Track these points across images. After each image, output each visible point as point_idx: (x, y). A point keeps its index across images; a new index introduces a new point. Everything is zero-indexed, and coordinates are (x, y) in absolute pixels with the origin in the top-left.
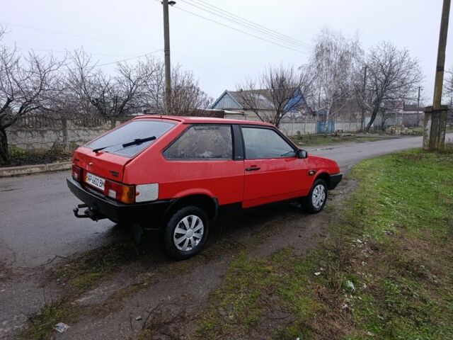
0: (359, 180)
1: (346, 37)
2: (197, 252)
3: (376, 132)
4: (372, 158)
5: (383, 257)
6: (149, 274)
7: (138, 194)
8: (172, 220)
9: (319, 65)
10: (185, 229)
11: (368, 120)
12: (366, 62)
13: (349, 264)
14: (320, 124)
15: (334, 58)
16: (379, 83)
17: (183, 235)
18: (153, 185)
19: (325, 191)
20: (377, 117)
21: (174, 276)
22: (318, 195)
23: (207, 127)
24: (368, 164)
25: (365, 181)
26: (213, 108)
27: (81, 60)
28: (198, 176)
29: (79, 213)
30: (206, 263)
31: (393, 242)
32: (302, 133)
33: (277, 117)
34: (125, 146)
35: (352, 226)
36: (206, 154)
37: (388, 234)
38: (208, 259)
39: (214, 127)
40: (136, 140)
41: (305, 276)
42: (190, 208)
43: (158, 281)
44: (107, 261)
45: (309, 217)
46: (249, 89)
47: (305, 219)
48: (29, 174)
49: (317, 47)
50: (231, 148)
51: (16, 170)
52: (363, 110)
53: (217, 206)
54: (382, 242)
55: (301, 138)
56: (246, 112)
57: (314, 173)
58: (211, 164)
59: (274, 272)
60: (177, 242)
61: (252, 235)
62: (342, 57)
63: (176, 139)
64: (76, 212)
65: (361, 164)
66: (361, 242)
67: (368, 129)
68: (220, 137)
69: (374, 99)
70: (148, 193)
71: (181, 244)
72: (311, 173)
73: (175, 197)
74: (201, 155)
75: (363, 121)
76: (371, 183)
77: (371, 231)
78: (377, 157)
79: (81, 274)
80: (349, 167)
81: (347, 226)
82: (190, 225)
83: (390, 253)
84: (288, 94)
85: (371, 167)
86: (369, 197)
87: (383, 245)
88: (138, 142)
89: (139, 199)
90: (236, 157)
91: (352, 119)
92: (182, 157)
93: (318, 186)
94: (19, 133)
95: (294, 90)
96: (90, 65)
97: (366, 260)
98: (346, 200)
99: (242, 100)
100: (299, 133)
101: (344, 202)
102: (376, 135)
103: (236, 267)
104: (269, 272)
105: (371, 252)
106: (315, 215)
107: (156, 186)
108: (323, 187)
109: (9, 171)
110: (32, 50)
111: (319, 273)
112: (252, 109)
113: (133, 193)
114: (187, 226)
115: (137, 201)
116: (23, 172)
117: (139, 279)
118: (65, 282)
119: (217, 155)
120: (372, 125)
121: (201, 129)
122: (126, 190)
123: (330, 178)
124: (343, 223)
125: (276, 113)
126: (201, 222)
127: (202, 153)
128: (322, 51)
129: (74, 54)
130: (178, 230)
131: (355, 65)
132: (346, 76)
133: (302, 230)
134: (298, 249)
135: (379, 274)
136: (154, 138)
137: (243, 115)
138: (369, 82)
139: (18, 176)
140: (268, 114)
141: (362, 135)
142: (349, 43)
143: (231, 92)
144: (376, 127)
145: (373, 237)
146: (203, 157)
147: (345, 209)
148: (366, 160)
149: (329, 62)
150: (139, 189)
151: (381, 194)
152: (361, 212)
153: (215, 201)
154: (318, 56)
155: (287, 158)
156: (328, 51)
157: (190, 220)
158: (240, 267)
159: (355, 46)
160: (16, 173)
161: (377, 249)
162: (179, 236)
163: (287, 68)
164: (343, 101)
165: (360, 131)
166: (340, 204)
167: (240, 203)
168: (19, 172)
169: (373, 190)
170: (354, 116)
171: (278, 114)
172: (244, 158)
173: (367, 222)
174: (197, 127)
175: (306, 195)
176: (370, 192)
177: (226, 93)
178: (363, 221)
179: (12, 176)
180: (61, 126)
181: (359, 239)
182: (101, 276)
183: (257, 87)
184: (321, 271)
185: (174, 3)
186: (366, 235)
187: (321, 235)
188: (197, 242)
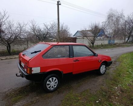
0: (120, 62)
1: (118, 12)
2: (55, 90)
3: (130, 43)
4: (127, 53)
5: (125, 95)
6: (37, 98)
7: (33, 71)
8: (46, 79)
9: (109, 21)
10: (51, 82)
11: (127, 39)
12: (126, 20)
13: (111, 98)
14: (109, 41)
15: (114, 19)
16: (131, 26)
17: (50, 84)
18: (38, 67)
19: (106, 67)
20: (130, 38)
21: (45, 99)
22: (103, 69)
23: (60, 47)
24: (125, 55)
25: (122, 62)
26: (74, 36)
27: (33, 23)
28: (55, 64)
29: (18, 75)
30: (58, 94)
31: (130, 89)
32: (103, 44)
33: (94, 39)
34: (32, 53)
35: (115, 81)
36: (59, 56)
37: (129, 85)
38: (59, 93)
39: (62, 46)
40: (35, 52)
41: (92, 102)
42: (52, 75)
43: (39, 101)
44: (26, 91)
45: (99, 77)
46: (85, 30)
47: (97, 77)
48: (15, 58)
49: (108, 15)
50: (69, 54)
51: (11, 57)
52: (125, 36)
53: (63, 74)
54: (125, 89)
55: (102, 46)
56: (84, 37)
57: (101, 61)
58: (61, 59)
59: (81, 100)
60: (48, 86)
61: (77, 83)
62: (117, 19)
63: (48, 51)
64: (17, 75)
65: (122, 56)
66: (117, 88)
67: (127, 42)
68: (64, 50)
69: (129, 32)
70: (36, 70)
71: (49, 87)
72: (100, 61)
73: (46, 71)
74: (57, 56)
75: (125, 39)
76: (125, 63)
77: (122, 83)
78: (129, 53)
79: (16, 96)
80: (118, 57)
81: (113, 81)
82: (52, 81)
83: (128, 94)
84: (98, 31)
85: (126, 57)
86: (123, 69)
87: (126, 90)
88: (36, 52)
89: (33, 73)
90: (70, 57)
91: (121, 39)
92: (49, 57)
93: (103, 66)
94: (15, 45)
95: (100, 30)
96: (36, 24)
97: (118, 96)
98: (114, 70)
99: (82, 34)
100: (102, 44)
101: (114, 71)
102: (130, 44)
103: (67, 97)
104: (79, 100)
105: (121, 93)
106: (101, 76)
107: (39, 68)
108: (104, 66)
109: (9, 57)
110: (18, 21)
111: (98, 102)
112: (86, 36)
113: (31, 71)
114: (51, 81)
115: (32, 73)
116: (13, 57)
117: (34, 99)
118: (10, 99)
119: (63, 56)
120: (128, 41)
121: (57, 47)
122: (29, 69)
123: (107, 63)
124: (111, 80)
125: (93, 38)
126: (57, 80)
127: (57, 55)
128: (110, 17)
129: (31, 21)
130: (48, 83)
131: (121, 21)
132: (119, 25)
133: (95, 82)
134: (92, 90)
135: (122, 103)
136: (40, 51)
137: (83, 38)
138: (127, 26)
139: (12, 59)
140: (91, 38)
141: (124, 44)
142: (120, 13)
143: (79, 31)
144: (130, 41)
145: (122, 86)
146: (58, 57)
147: (113, 74)
148: (124, 54)
149: (112, 20)
150: (33, 69)
151: (128, 68)
152: (119, 76)
153: (62, 72)
154: (108, 18)
155: (91, 56)
156: (112, 17)
157: (52, 79)
158: (69, 97)
159: (122, 14)
160: (11, 58)
161: (123, 92)
162: (48, 84)
163: (97, 23)
164: (118, 33)
165: (123, 43)
166: (112, 72)
167: (72, 73)
168: (12, 57)
169: (125, 66)
170: (122, 38)
171: (94, 38)
172: (73, 57)
173: (121, 80)
174: (56, 47)
175: (98, 69)
176: (124, 67)
177: (78, 31)
178: (119, 79)
179: (10, 59)
180: (27, 43)
181: (117, 87)
182: (22, 98)
183: (87, 29)
184: (99, 100)
185: (61, 4)
186: (120, 85)
187: (102, 85)
188: (56, 86)
